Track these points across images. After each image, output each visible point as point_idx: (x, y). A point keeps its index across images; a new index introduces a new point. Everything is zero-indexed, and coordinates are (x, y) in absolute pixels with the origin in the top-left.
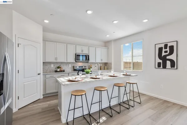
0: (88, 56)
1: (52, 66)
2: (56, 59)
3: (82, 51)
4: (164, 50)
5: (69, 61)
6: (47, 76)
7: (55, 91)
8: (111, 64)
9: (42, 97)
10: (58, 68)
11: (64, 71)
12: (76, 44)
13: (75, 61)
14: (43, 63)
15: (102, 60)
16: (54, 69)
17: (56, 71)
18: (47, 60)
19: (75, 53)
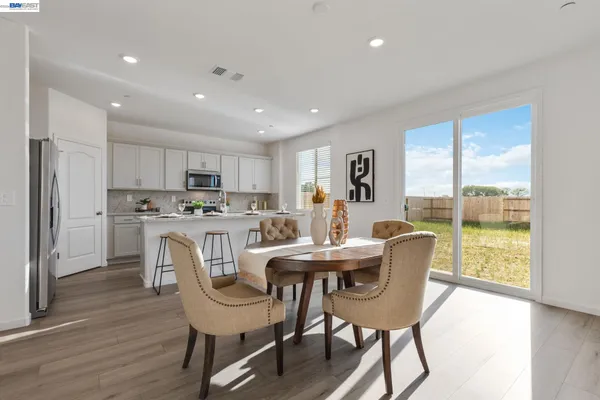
0: (219, 176)
1: (129, 198)
2: (138, 182)
3: (203, 164)
4: (358, 166)
5: (169, 188)
6: (118, 219)
7: (134, 253)
8: (277, 195)
9: (105, 264)
10: (145, 202)
11: (157, 210)
12: (188, 149)
13: (184, 189)
14: (108, 190)
15: (254, 187)
16: (135, 206)
17: (139, 210)
18: (117, 185)
19: (185, 170)
